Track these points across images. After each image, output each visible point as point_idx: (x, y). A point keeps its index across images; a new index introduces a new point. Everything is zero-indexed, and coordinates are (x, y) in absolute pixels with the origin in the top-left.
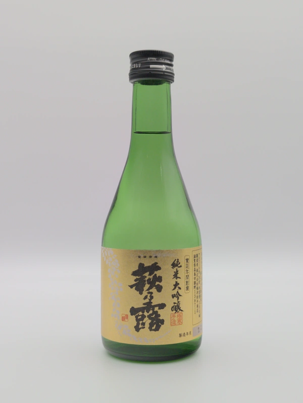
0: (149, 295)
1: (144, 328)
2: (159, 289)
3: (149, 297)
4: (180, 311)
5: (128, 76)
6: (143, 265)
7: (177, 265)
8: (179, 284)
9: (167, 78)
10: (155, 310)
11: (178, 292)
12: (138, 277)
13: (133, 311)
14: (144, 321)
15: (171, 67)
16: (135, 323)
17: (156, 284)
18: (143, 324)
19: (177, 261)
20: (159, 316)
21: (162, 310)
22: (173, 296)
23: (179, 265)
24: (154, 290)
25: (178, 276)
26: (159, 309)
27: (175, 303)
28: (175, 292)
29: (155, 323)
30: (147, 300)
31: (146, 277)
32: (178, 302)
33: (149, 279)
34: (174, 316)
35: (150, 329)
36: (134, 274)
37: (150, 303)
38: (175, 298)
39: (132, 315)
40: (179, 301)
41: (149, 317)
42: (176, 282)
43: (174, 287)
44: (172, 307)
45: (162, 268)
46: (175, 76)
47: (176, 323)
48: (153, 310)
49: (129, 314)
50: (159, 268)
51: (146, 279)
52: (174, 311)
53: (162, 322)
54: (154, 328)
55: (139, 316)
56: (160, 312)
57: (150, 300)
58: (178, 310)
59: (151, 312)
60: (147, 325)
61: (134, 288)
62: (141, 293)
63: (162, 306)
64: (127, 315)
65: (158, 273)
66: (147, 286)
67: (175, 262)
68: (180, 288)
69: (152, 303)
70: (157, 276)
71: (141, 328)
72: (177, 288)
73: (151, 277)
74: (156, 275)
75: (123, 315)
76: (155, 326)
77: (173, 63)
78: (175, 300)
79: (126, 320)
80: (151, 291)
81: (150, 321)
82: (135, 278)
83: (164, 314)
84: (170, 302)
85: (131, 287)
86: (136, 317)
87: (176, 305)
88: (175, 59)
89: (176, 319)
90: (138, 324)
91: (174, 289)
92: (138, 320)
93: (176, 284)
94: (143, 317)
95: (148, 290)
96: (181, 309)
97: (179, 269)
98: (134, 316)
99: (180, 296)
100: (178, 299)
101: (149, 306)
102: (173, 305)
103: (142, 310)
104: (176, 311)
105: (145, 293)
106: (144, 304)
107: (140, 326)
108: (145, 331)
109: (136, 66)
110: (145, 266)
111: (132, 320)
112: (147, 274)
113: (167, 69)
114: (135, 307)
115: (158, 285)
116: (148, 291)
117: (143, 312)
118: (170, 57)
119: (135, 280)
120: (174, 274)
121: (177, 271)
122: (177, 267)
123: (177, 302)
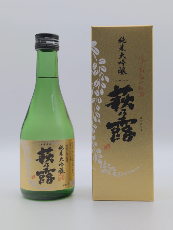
0: (47, 165)
2: (52, 161)
4: (63, 173)
5: (34, 47)
7: (61, 148)
8: (62, 158)
9: (55, 48)
10: (50, 172)
11: (62, 163)
12: (40, 155)
13: (38, 173)
14: (44, 179)
15: (57, 43)
16: (39, 180)
17: (50, 159)
19: (61, 146)
20: (52, 175)
21: (53, 172)
22: (60, 165)
23: (63, 148)
24: (49, 162)
25: (62, 154)
27: (60, 168)
28: (60, 163)
29: (50, 179)
30: (45, 167)
31: (45, 155)
32: (62, 168)
33: (47, 156)
34: (60, 175)
36: (38, 153)
37: (47, 168)
38: (60, 166)
39: (37, 175)
40: (63, 167)
41: (47, 176)
42: (61, 157)
43: (60, 160)
44: (59, 171)
45: (53, 150)
46: (60, 48)
47: (61, 179)
48: (49, 172)
49: (36, 175)
51: (45, 156)
52: (60, 173)
53: (54, 178)
54: (49, 182)
56: (53, 173)
57: (47, 167)
59: (48, 174)
60: (45, 181)
61: (38, 161)
62: (42, 164)
63: (54, 170)
64: (34, 176)
65: (51, 153)
66: (45, 160)
67: (61, 147)
68: (63, 160)
69: (48, 169)
70: (51, 154)
71: (42, 182)
72: (62, 160)
74: (50, 153)
75: (32, 176)
76: (50, 181)
77: (59, 40)
78: (61, 167)
79: (34, 178)
80: (47, 162)
81: (47, 178)
82: (39, 155)
83: (55, 174)
84: (58, 168)
85: (37, 160)
86: (40, 177)
87: (61, 169)
88: (60, 38)
89: (61, 177)
90: (41, 180)
91: (60, 161)
92: (40, 178)
93: (61, 158)
94: (43, 176)
95: (46, 162)
96: (64, 171)
97: (62, 150)
98: (38, 176)
101: (46, 170)
103: (43, 172)
104: (61, 173)
105: (44, 164)
106: (44, 169)
107: (42, 181)
108: (45, 184)
109: (38, 41)
110: (44, 149)
111: (37, 178)
112: (45, 153)
113: (55, 43)
114: (39, 171)
115: (52, 159)
116: (46, 163)
117: (43, 174)
118: (57, 37)
119: (39, 157)
120: (60, 153)
121: (62, 151)
122: (61, 149)
123: (61, 168)
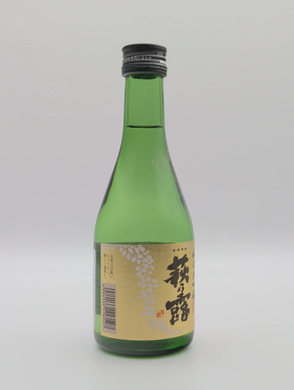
0: (181, 287)
1: (178, 320)
3: (181, 289)
6: (177, 258)
10: (185, 301)
12: (173, 271)
13: (169, 305)
14: (178, 314)
16: (170, 317)
17: (186, 275)
18: (177, 316)
20: (187, 305)
21: (189, 299)
22: (193, 285)
24: (184, 282)
27: (193, 291)
29: (185, 313)
30: (180, 292)
31: (179, 269)
33: (182, 271)
35: (183, 320)
36: (170, 268)
37: (182, 294)
39: (167, 309)
41: (181, 308)
45: (189, 260)
49: (165, 308)
51: (180, 271)
53: (189, 310)
54: (184, 318)
55: (174, 309)
56: (188, 301)
57: (182, 291)
59: (183, 303)
60: (180, 317)
61: (170, 282)
62: (175, 286)
63: (189, 296)
64: (163, 311)
65: (187, 264)
66: (180, 278)
70: (186, 268)
71: (176, 321)
73: (183, 269)
74: (186, 266)
76: (185, 316)
79: (162, 316)
80: (182, 282)
81: (182, 312)
82: (170, 271)
85: (167, 281)
86: (172, 311)
90: (173, 317)
92: (173, 313)
94: (177, 309)
95: (181, 282)
98: (170, 310)
101: (181, 298)
103: (176, 302)
105: (179, 285)
106: (178, 296)
107: (175, 319)
108: (179, 323)
110: (179, 258)
111: (168, 314)
112: (180, 267)
114: (171, 301)
116: (181, 284)
117: (177, 305)
119: (171, 274)
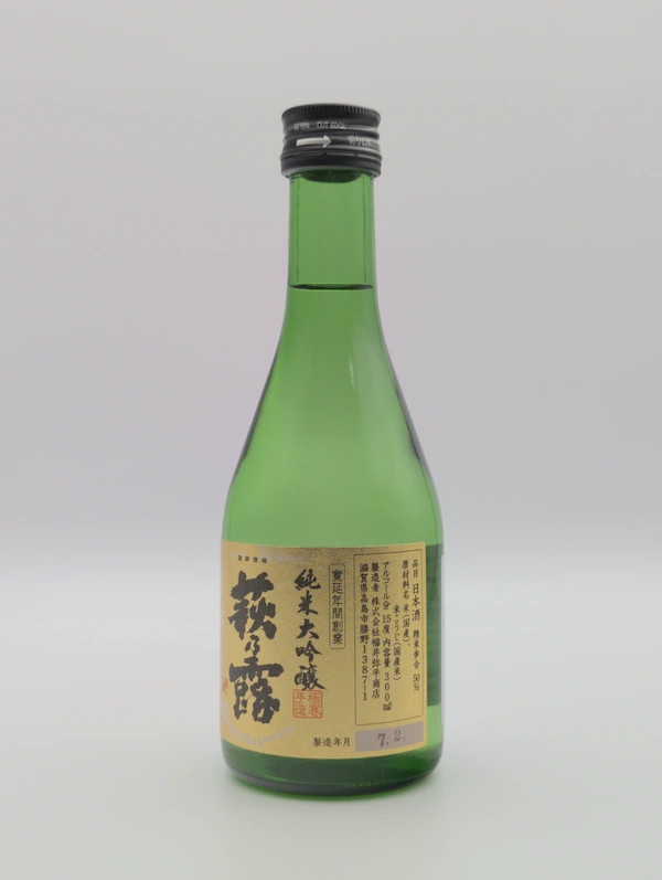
0: (253, 642)
1: (245, 712)
2: (271, 631)
3: (252, 648)
4: (316, 688)
6: (245, 575)
7: (308, 583)
8: (312, 626)
10: (263, 677)
11: (310, 643)
12: (238, 602)
14: (246, 698)
16: (234, 699)
17: (265, 620)
18: (245, 703)
19: (307, 573)
20: (270, 690)
21: (275, 678)
22: (299, 652)
23: (313, 584)
24: (260, 632)
25: (311, 607)
26: (270, 675)
27: (302, 668)
28: (303, 643)
29: (263, 705)
30: (250, 654)
31: (248, 602)
32: (312, 666)
33: (253, 608)
34: (301, 697)
35: (255, 714)
36: (233, 593)
37: (253, 660)
38: (303, 655)
40: (313, 663)
41: (253, 689)
42: (307, 621)
43: (300, 631)
44: (297, 676)
45: (275, 587)
47: (307, 711)
48: (259, 675)
50: (269, 586)
51: (249, 607)
52: (301, 686)
53: (276, 705)
54: (260, 715)
56: (272, 682)
57: (255, 653)
58: (312, 685)
59: (256, 680)
60: (250, 708)
61: (233, 623)
62: (241, 636)
63: (276, 670)
65: (268, 596)
66: (250, 622)
67: (305, 576)
68: (315, 636)
69: (257, 660)
70: (267, 603)
71: (241, 712)
72: (308, 635)
73: (256, 603)
74: (264, 599)
76: (263, 711)
78: (304, 660)
79: (226, 691)
80: (256, 633)
81: (255, 699)
82: (235, 601)
83: (281, 688)
84: (293, 664)
85: (231, 621)
86: (236, 687)
87: (305, 671)
89: (306, 703)
91: (300, 637)
93: (307, 627)
94: (245, 687)
95: (251, 631)
96: (318, 682)
97: (312, 592)
99: (317, 652)
100: (311, 659)
101: (252, 667)
102: (299, 671)
103: (242, 672)
104: (308, 686)
105: (247, 636)
106: (246, 661)
107: (241, 708)
108: (248, 720)
110: (248, 578)
112: (249, 597)
113: (333, 142)
115: (269, 622)
116: (250, 634)
117: (244, 678)
120: (301, 601)
121: (309, 597)
122: (308, 588)
123: (308, 666)
